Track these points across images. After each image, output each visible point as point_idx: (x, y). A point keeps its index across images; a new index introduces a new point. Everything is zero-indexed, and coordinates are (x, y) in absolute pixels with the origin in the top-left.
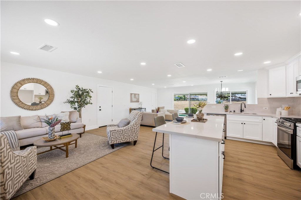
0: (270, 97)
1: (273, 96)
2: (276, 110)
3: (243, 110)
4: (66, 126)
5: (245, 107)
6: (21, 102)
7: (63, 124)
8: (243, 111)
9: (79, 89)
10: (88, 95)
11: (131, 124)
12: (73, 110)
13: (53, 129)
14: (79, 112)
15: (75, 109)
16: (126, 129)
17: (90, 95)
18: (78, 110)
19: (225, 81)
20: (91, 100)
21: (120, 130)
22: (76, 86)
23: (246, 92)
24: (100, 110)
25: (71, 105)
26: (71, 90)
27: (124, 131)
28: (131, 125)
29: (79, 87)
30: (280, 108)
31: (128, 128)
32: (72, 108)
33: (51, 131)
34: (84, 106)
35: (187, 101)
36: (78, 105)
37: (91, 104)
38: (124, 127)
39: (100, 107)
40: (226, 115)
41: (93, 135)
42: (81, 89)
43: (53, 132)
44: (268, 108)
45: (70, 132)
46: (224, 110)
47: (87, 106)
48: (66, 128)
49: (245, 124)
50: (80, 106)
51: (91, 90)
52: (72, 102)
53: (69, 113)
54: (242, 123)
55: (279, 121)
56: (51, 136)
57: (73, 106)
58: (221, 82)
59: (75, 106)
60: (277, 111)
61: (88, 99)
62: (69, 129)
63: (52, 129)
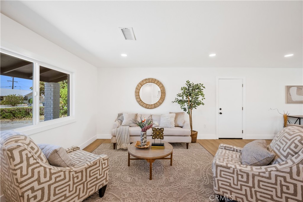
4: (158, 133)
6: (141, 100)
7: (155, 130)
9: (190, 85)
10: (201, 92)
11: (277, 165)
12: (182, 111)
13: (144, 134)
14: (189, 114)
15: (184, 110)
16: (259, 175)
17: (202, 92)
18: (187, 111)
20: (204, 98)
21: (240, 171)
22: (187, 82)
24: (221, 113)
25: (181, 105)
26: (182, 87)
27: (253, 178)
28: (277, 170)
29: (190, 83)
31: (267, 175)
32: (182, 109)
33: (142, 136)
34: (196, 106)
36: (188, 106)
37: (203, 104)
38: (254, 168)
39: (220, 109)
41: (204, 150)
42: (192, 85)
43: (144, 138)
45: (162, 141)
47: (199, 107)
48: (158, 135)
50: (191, 107)
51: (202, 85)
52: (181, 102)
53: (174, 115)
56: (142, 143)
57: (183, 106)
59: (184, 107)
61: (200, 98)
62: (162, 137)
63: (142, 134)
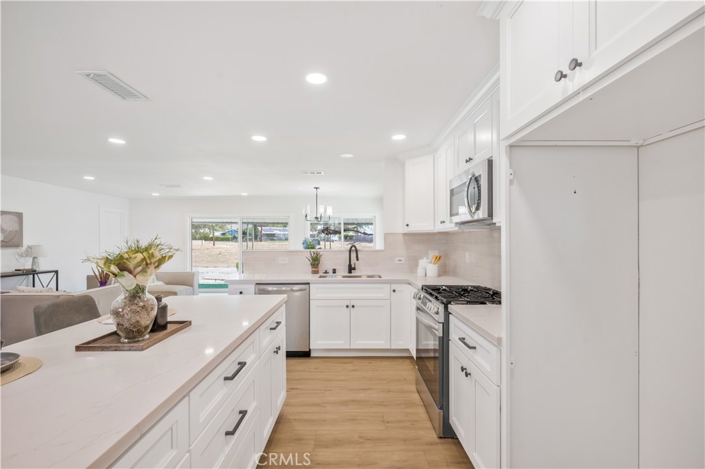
0: (406, 230)
1: (412, 229)
2: (417, 265)
3: (353, 266)
5: (358, 260)
8: (354, 269)
19: (327, 188)
23: (371, 219)
30: (425, 258)
35: (261, 241)
40: (309, 284)
44: (403, 259)
46: (310, 268)
49: (353, 306)
54: (347, 306)
55: (418, 296)
58: (317, 188)
60: (419, 267)
